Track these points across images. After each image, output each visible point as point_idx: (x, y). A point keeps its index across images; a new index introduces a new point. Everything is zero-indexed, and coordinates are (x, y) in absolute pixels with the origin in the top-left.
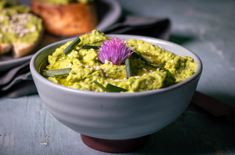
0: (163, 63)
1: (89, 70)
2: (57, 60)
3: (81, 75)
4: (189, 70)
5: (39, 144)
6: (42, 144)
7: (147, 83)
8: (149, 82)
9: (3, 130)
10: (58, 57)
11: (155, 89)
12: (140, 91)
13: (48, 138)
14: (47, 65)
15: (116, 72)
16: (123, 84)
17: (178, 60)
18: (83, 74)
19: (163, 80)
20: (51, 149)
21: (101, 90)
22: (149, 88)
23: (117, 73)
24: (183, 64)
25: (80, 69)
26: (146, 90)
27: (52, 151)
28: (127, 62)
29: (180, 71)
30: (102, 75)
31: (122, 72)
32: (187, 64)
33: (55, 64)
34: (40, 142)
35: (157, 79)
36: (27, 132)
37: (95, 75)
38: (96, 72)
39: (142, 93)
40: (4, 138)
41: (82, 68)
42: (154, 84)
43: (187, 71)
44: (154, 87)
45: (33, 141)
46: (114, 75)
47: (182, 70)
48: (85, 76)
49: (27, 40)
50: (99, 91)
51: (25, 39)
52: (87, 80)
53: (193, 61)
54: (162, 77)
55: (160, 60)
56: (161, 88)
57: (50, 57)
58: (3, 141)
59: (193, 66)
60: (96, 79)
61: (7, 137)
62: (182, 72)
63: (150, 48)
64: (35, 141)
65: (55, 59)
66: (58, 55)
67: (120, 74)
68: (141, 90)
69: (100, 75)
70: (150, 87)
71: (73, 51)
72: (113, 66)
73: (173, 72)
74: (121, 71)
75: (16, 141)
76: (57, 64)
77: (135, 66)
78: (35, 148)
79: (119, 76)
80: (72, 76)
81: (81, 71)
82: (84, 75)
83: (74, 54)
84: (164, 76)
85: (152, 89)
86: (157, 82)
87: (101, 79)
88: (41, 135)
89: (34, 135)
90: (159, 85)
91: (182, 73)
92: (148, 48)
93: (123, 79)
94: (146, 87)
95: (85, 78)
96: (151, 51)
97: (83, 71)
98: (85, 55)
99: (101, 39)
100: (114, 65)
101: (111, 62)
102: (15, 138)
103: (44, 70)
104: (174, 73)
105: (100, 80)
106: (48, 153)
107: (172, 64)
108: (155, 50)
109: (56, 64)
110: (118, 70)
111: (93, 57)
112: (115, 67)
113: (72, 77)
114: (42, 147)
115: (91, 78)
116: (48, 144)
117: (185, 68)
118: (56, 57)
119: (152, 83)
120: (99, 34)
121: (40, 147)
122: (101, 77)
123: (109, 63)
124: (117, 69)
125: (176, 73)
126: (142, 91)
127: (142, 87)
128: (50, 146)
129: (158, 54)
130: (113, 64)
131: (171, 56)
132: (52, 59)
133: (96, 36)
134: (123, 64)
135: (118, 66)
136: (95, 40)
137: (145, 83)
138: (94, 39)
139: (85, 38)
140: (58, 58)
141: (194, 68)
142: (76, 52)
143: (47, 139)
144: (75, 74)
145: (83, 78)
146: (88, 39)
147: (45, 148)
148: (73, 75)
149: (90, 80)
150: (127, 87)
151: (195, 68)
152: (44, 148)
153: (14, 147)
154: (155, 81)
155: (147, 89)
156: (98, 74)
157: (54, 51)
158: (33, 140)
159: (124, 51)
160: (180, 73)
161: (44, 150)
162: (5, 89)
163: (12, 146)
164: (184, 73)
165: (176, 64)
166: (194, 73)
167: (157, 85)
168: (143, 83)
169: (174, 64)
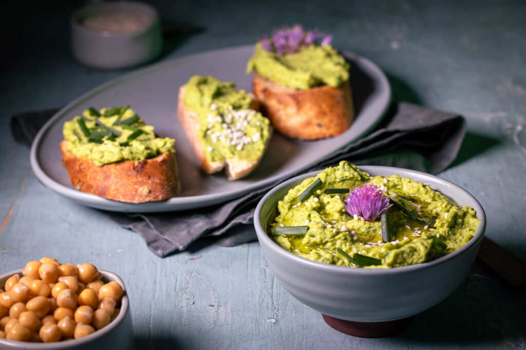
0: (435, 215)
1: (332, 232)
2: (290, 208)
3: (321, 238)
4: (468, 229)
5: (265, 320)
6: (268, 320)
7: (405, 255)
8: (409, 255)
9: (216, 298)
10: (292, 203)
11: (416, 263)
12: (396, 267)
13: (277, 313)
14: (277, 216)
15: (368, 232)
16: (376, 252)
17: (453, 215)
18: (323, 237)
19: (426, 251)
20: (281, 328)
21: (346, 261)
22: (407, 263)
23: (370, 233)
24: (460, 220)
25: (320, 231)
26: (404, 265)
27: (282, 331)
28: (384, 218)
29: (456, 232)
30: (349, 238)
31: (377, 232)
32: (466, 220)
33: (287, 213)
34: (266, 318)
35: (419, 250)
36: (249, 301)
37: (339, 238)
38: (341, 235)
39: (399, 269)
40: (218, 310)
41: (322, 228)
42: (414, 257)
43: (464, 230)
44: (415, 261)
45: (257, 317)
46: (366, 235)
47: (458, 229)
48: (326, 240)
49: (248, 156)
50: (343, 263)
51: (244, 153)
52: (329, 245)
53: (474, 216)
54: (426, 247)
55: (431, 211)
56: (423, 262)
57: (280, 203)
58: (217, 315)
59: (474, 224)
60: (341, 244)
61: (222, 309)
62: (458, 231)
63: (418, 190)
64: (259, 317)
65: (287, 207)
66: (291, 199)
67: (374, 235)
68: (397, 265)
69: (346, 239)
70: (410, 261)
71: (312, 197)
72: (365, 224)
73: (445, 234)
74: (375, 231)
75: (234, 316)
76: (290, 214)
77: (395, 223)
78: (260, 327)
79: (372, 237)
80: (309, 238)
81: (321, 233)
82: (325, 238)
83: (313, 202)
84: (429, 247)
85: (411, 264)
86: (419, 255)
87: (348, 244)
88: (268, 308)
89: (258, 307)
90: (421, 258)
91: (458, 235)
92: (416, 189)
93: (377, 242)
94: (403, 261)
95: (327, 242)
96: (420, 194)
97: (323, 233)
98: (328, 203)
99: (352, 176)
100: (367, 222)
101: (362, 218)
102: (232, 311)
103: (273, 223)
104: (447, 234)
105: (346, 246)
106: (276, 335)
107: (444, 222)
108: (426, 194)
109: (288, 214)
110: (371, 229)
111: (339, 209)
112: (368, 224)
113: (309, 241)
114: (269, 325)
115: (334, 242)
116: (277, 321)
117: (463, 227)
118: (289, 204)
119: (412, 256)
120: (349, 168)
121: (266, 325)
122: (347, 242)
123: (359, 219)
124: (369, 228)
125: (449, 235)
126: (399, 266)
127: (399, 261)
128: (279, 325)
129: (429, 201)
130: (365, 220)
131: (446, 207)
132: (283, 207)
133: (345, 170)
134: (378, 220)
135: (372, 223)
136: (342, 178)
137: (403, 256)
138: (342, 176)
139: (329, 174)
140: (292, 205)
141: (475, 226)
142: (316, 200)
143: (276, 314)
144: (313, 236)
145: (324, 242)
146: (333, 176)
147: (273, 328)
148: (311, 238)
149: (333, 245)
150: (381, 256)
151: (476, 226)
152: (271, 326)
153: (232, 324)
154: (416, 253)
155: (406, 264)
156: (344, 238)
157: (286, 194)
158: (256, 315)
159: (379, 204)
160: (454, 234)
161: (271, 331)
162: (218, 233)
163: (229, 323)
164: (461, 234)
165: (451, 221)
166: (472, 237)
167: (419, 259)
168: (400, 256)
169: (448, 221)
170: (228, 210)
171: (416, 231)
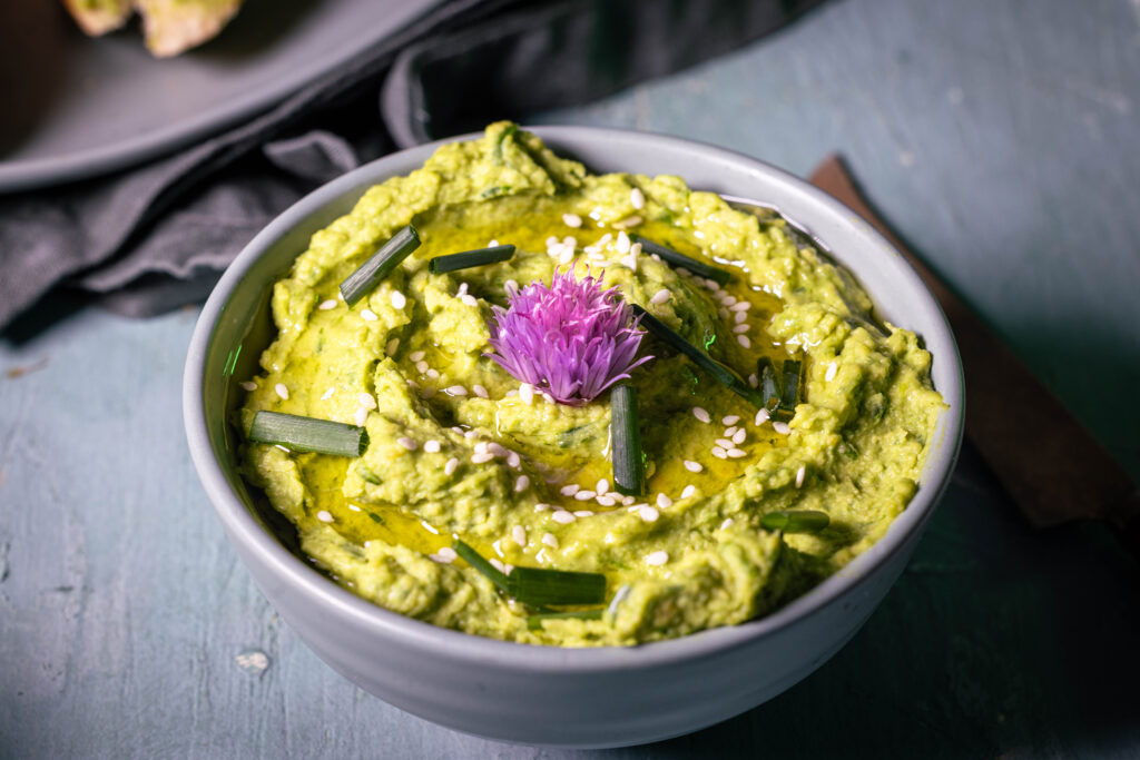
0: (793, 358)
1: (441, 469)
2: (313, 314)
3: (403, 488)
4: (902, 435)
5: (232, 658)
6: (242, 660)
7: (682, 601)
8: (695, 599)
9: (80, 551)
10: (320, 291)
11: (720, 625)
12: (652, 641)
13: (275, 624)
14: (267, 346)
15: (565, 446)
16: (586, 546)
17: (854, 384)
18: (411, 486)
19: (756, 587)
20: (282, 695)
21: (484, 585)
22: (690, 626)
23: (574, 447)
24: (877, 399)
25: (401, 466)
26: (677, 636)
27: (283, 710)
28: (620, 395)
29: (861, 443)
30: (499, 491)
31: (595, 443)
32: (897, 392)
33: (302, 334)
34: (238, 650)
35: (733, 580)
36: (186, 570)
37: (466, 492)
38: (470, 482)
39: (664, 649)
40: (84, 608)
41: (408, 457)
42: (714, 606)
43: (889, 437)
44: (716, 618)
45: (209, 641)
46: (560, 454)
47: (868, 432)
48: (420, 495)
50: (475, 593)
52: (430, 509)
53: (925, 378)
54: (756, 570)
55: (783, 340)
56: (743, 623)
57: (281, 293)
58: (79, 633)
59: (922, 411)
60: (472, 510)
61: (97, 601)
62: (866, 444)
63: (745, 242)
64: (214, 640)
65: (301, 309)
66: (319, 273)
67: (586, 454)
68: (656, 635)
69: (487, 494)
70: (697, 618)
72: (557, 415)
73: (826, 457)
74: (588, 441)
75: (135, 636)
76: (313, 337)
78: (213, 689)
79: (579, 461)
80: (363, 486)
81: (404, 474)
82: (416, 491)
83: (388, 305)
85: (703, 628)
86: (731, 598)
87: (494, 509)
88: (245, 600)
89: (212, 597)
90: (738, 609)
91: (868, 454)
92: (736, 242)
94: (677, 620)
95: (423, 501)
96: (750, 258)
97: (413, 474)
98: (439, 310)
99: (524, 184)
100: (562, 407)
101: (547, 396)
102: (128, 615)
103: (250, 379)
104: (831, 457)
105: (488, 515)
106: (265, 724)
107: (823, 414)
108: (770, 258)
109: (306, 337)
110: (579, 436)
111: (472, 347)
112: (566, 418)
113: (364, 493)
114: (242, 682)
115: (448, 502)
116: (271, 661)
117: (887, 421)
118: (309, 298)
119: (706, 603)
120: (517, 155)
121: (236, 683)
122: (492, 502)
123: (538, 399)
124: (572, 430)
125: (838, 459)
126: (661, 640)
127: (660, 621)
128: (278, 681)
129: (779, 289)
130: (558, 402)
131: (834, 330)
132: (288, 309)
133: (503, 164)
134: (603, 398)
135: (579, 413)
136: (493, 191)
137: (674, 605)
138: (490, 186)
139: (450, 176)
140: (321, 300)
141: (926, 421)
142: (398, 300)
143: (271, 628)
144: (377, 481)
145: (413, 500)
146: (461, 183)
147: (256, 692)
148: (370, 486)
149: (444, 511)
151: (931, 422)
152: (252, 686)
153: (124, 676)
154: (721, 594)
155: (684, 629)
156: (480, 492)
157: (304, 248)
158: (206, 633)
159: (605, 357)
160: (855, 453)
161: (251, 707)
163: (115, 668)
164: (878, 451)
165: (845, 411)
166: (916, 489)
167: (730, 613)
168: (666, 606)
169: (835, 413)
170: (133, 199)
171: (728, 433)
